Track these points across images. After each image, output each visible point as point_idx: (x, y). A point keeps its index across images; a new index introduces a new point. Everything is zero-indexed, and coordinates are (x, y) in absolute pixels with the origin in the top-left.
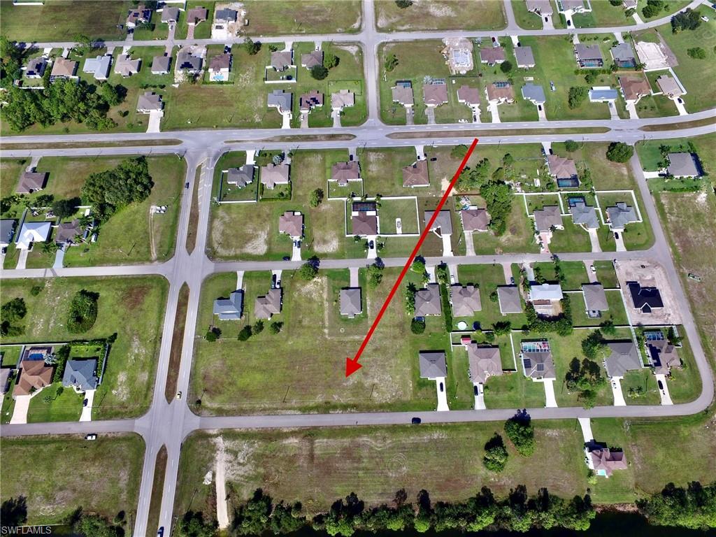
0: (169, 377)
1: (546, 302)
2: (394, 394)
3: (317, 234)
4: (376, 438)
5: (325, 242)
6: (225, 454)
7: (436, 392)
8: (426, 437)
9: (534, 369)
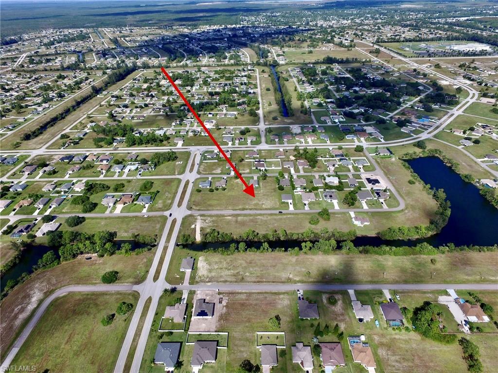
9: (328, 197)
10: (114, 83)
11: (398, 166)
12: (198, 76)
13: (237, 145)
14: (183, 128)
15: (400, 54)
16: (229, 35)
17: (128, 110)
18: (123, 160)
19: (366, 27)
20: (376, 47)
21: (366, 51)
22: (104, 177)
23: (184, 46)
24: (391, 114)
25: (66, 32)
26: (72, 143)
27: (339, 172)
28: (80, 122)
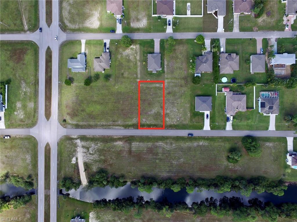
0: (46, 106)
1: (282, 66)
2: (178, 120)
3: (133, 14)
4: (166, 143)
5: (138, 20)
6: (82, 149)
7: (204, 119)
8: (195, 144)
9: (267, 109)
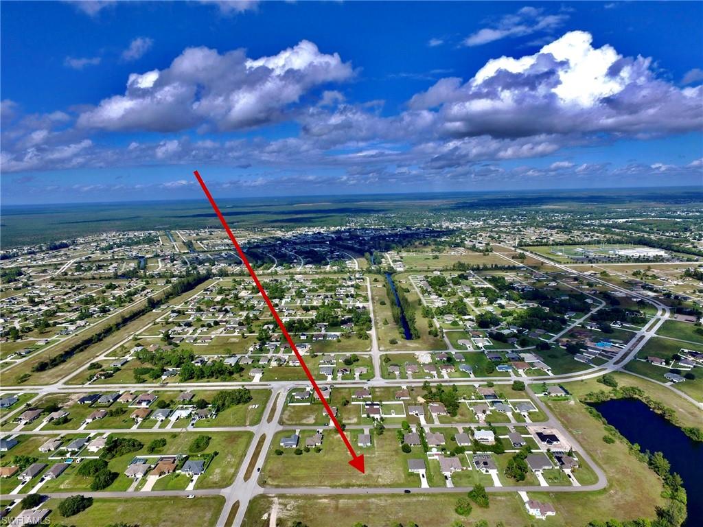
10: (178, 294)
11: (581, 412)
12: (290, 286)
13: (339, 380)
14: (264, 355)
15: (553, 260)
16: (332, 237)
17: (191, 330)
18: (172, 401)
19: (502, 229)
20: (519, 251)
21: (507, 256)
22: (138, 428)
23: (275, 250)
24: (556, 336)
25: (131, 235)
26: (104, 375)
27: (493, 422)
28: (122, 346)
